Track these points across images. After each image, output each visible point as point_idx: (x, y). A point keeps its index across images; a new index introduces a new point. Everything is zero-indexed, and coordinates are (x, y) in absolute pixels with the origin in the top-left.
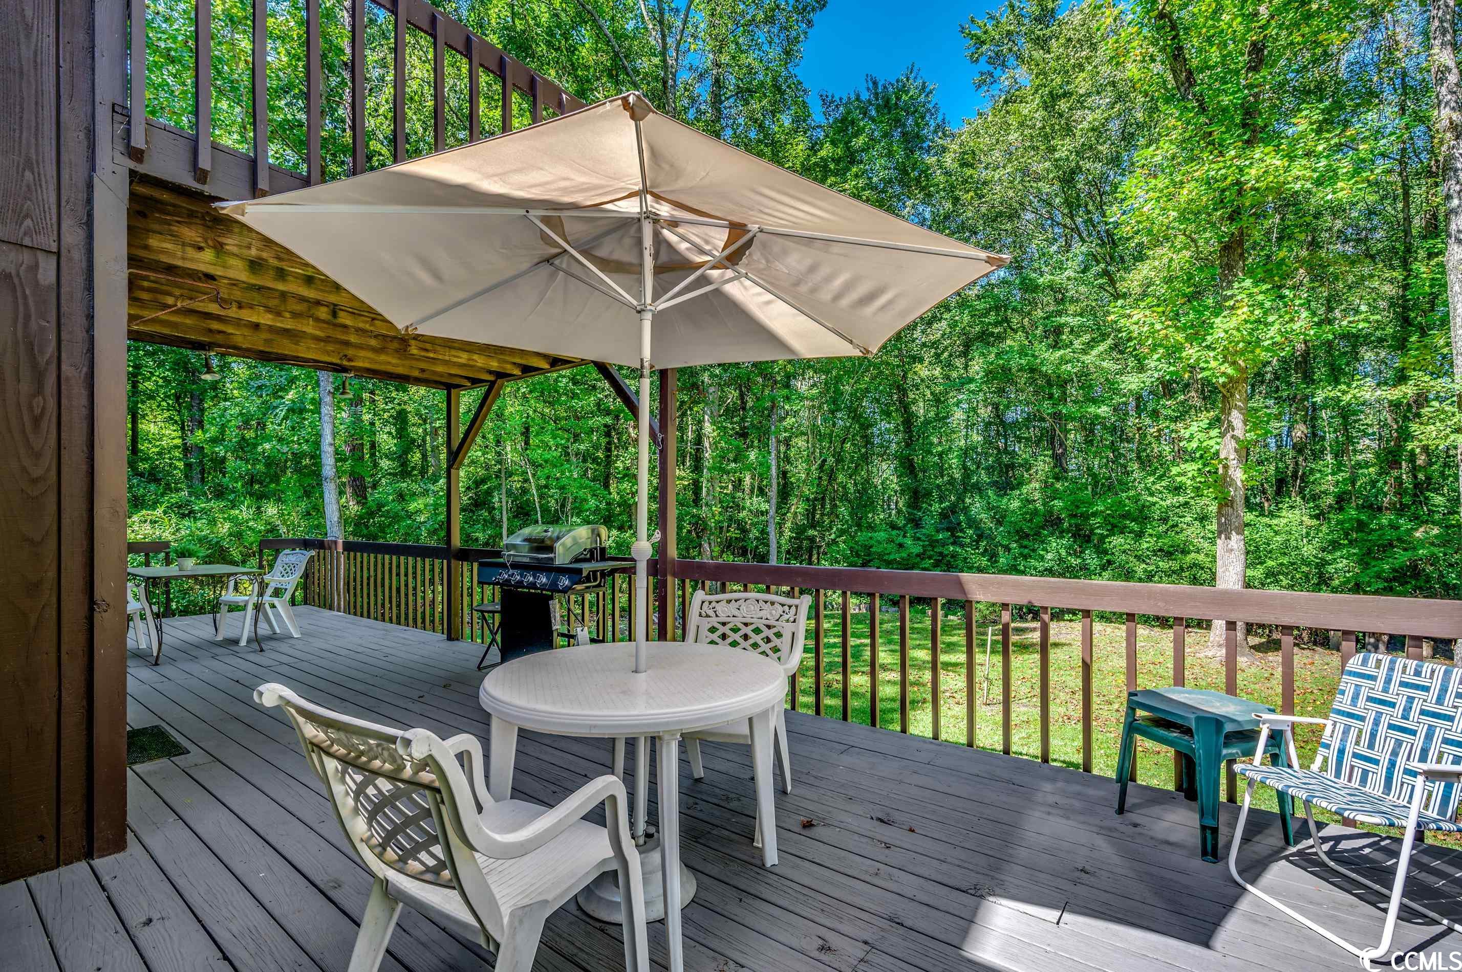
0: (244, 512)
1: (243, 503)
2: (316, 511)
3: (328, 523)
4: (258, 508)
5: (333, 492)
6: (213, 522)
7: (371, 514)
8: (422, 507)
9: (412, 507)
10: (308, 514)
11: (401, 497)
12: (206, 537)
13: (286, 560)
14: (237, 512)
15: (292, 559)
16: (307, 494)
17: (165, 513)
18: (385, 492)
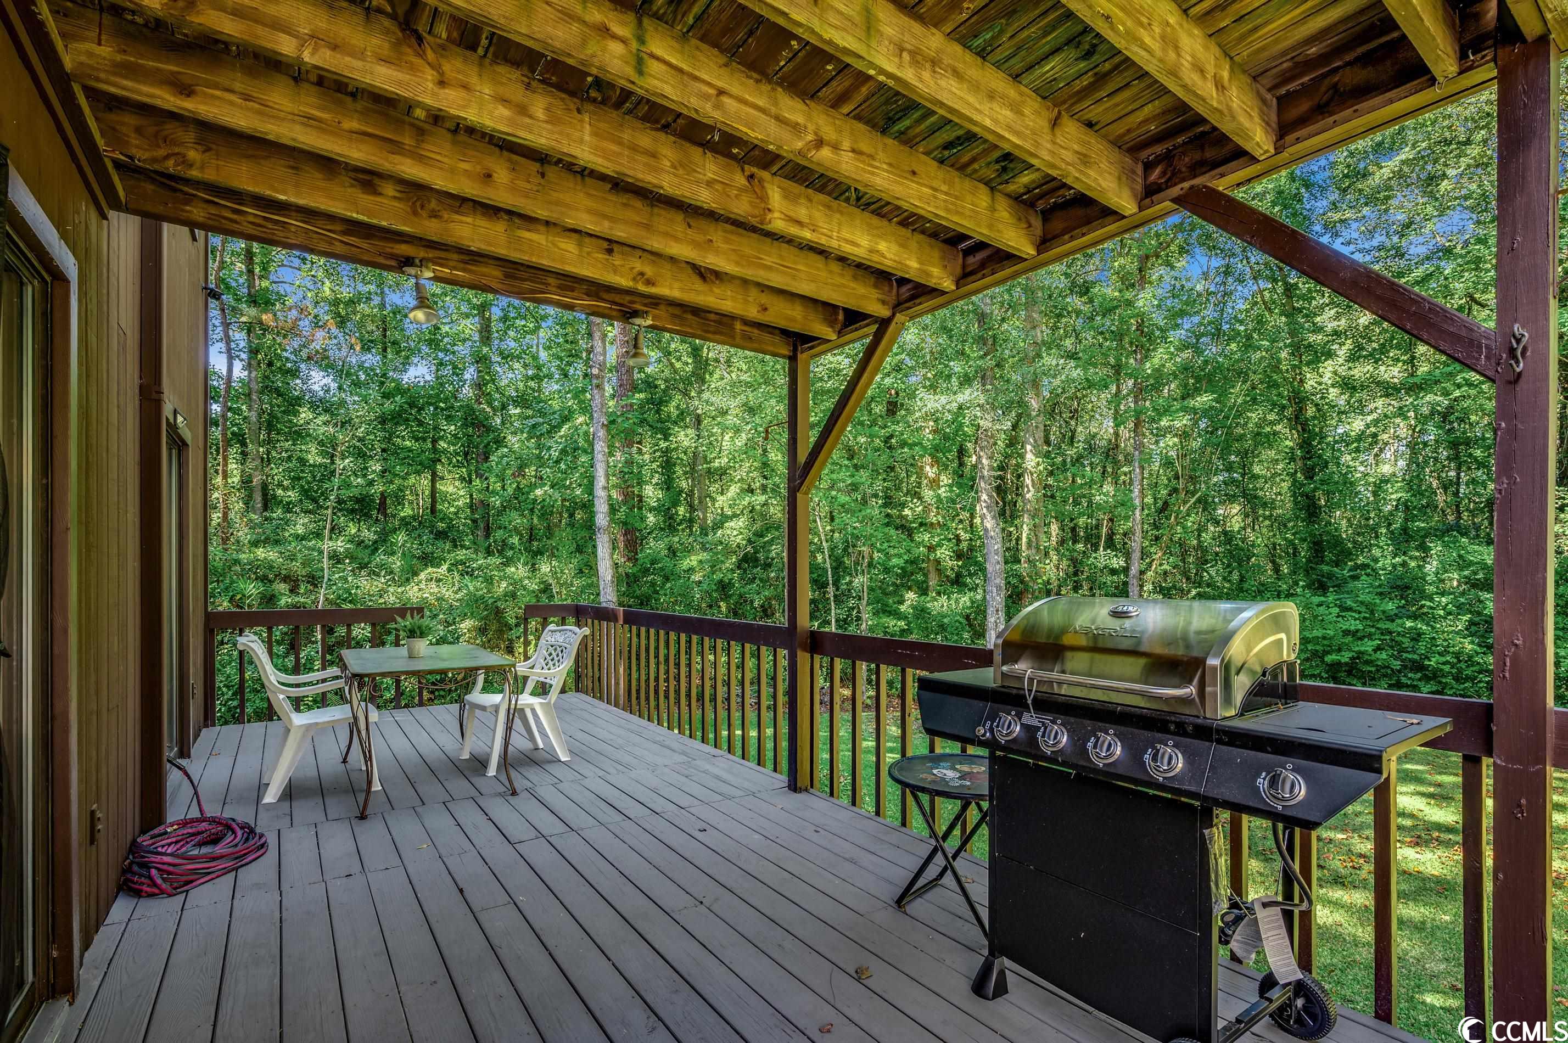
0: (519, 571)
1: (519, 560)
2: (588, 568)
3: (602, 583)
4: (533, 565)
5: (607, 545)
6: (489, 581)
7: (646, 572)
8: (694, 563)
9: (686, 564)
10: (581, 571)
11: (672, 552)
12: (482, 597)
13: (552, 640)
14: (513, 569)
15: (559, 638)
16: (579, 550)
17: (449, 570)
18: (655, 546)
